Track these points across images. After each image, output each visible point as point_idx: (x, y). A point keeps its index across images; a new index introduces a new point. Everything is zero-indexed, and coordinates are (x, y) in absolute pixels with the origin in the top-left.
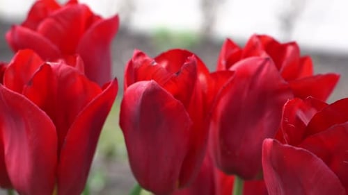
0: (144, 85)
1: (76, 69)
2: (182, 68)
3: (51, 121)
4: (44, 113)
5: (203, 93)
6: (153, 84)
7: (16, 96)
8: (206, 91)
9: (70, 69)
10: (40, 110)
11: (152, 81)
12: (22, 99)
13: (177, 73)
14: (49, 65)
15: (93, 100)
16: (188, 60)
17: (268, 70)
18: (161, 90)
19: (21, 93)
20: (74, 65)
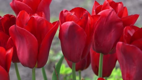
0: (69, 23)
1: (43, 18)
2: (83, 16)
3: (36, 38)
4: (33, 35)
5: (89, 24)
6: (73, 23)
7: (22, 29)
8: (90, 23)
9: (41, 18)
10: (31, 34)
11: (72, 22)
12: (25, 31)
13: (82, 18)
14: (33, 17)
15: (51, 29)
16: (85, 13)
17: (113, 14)
18: (76, 25)
19: (23, 28)
20: (42, 16)
